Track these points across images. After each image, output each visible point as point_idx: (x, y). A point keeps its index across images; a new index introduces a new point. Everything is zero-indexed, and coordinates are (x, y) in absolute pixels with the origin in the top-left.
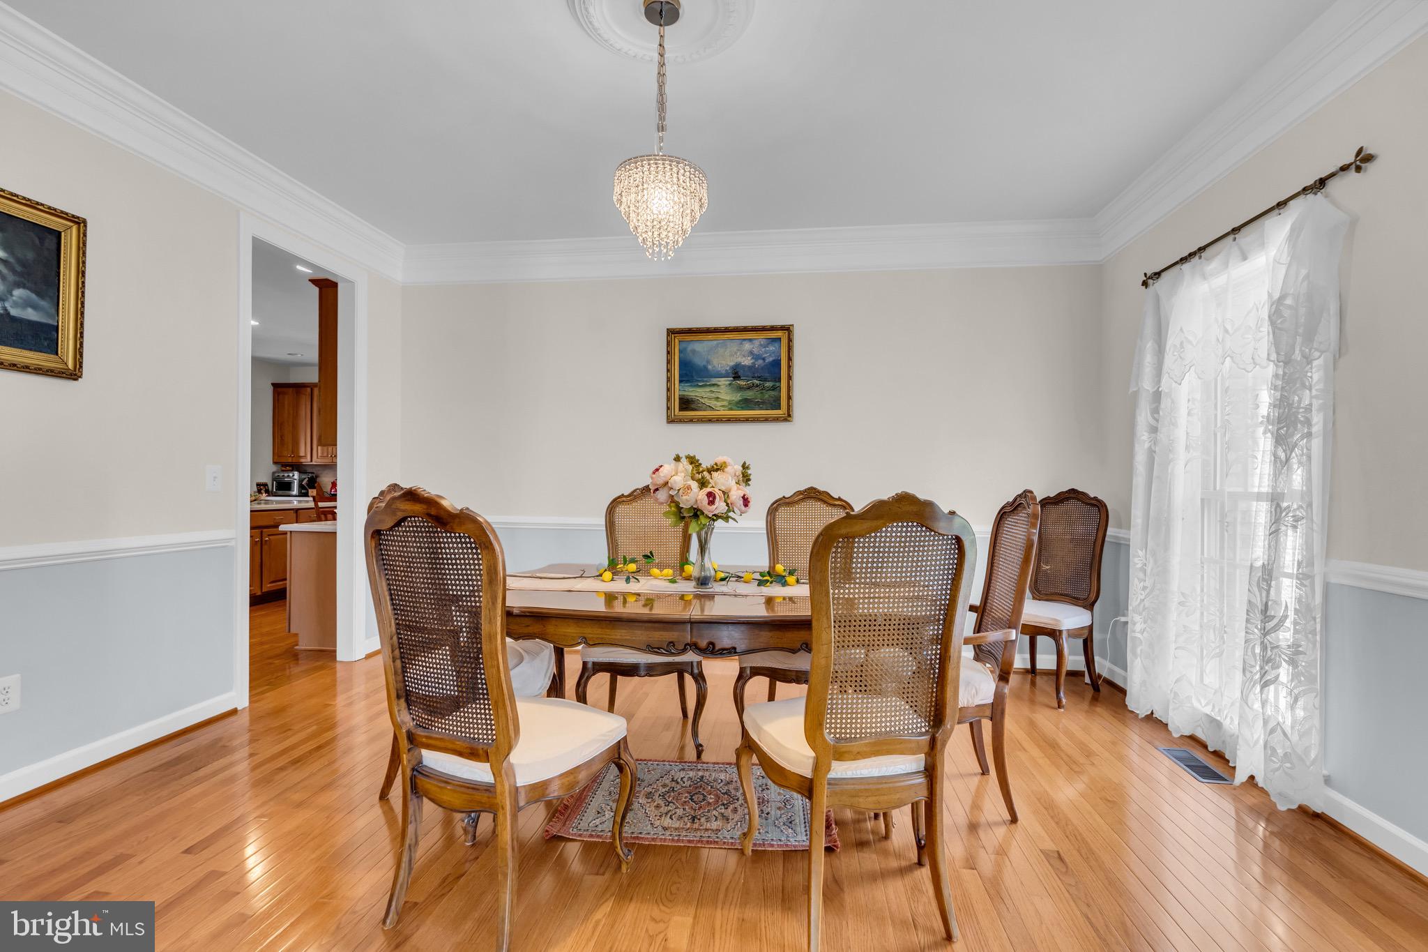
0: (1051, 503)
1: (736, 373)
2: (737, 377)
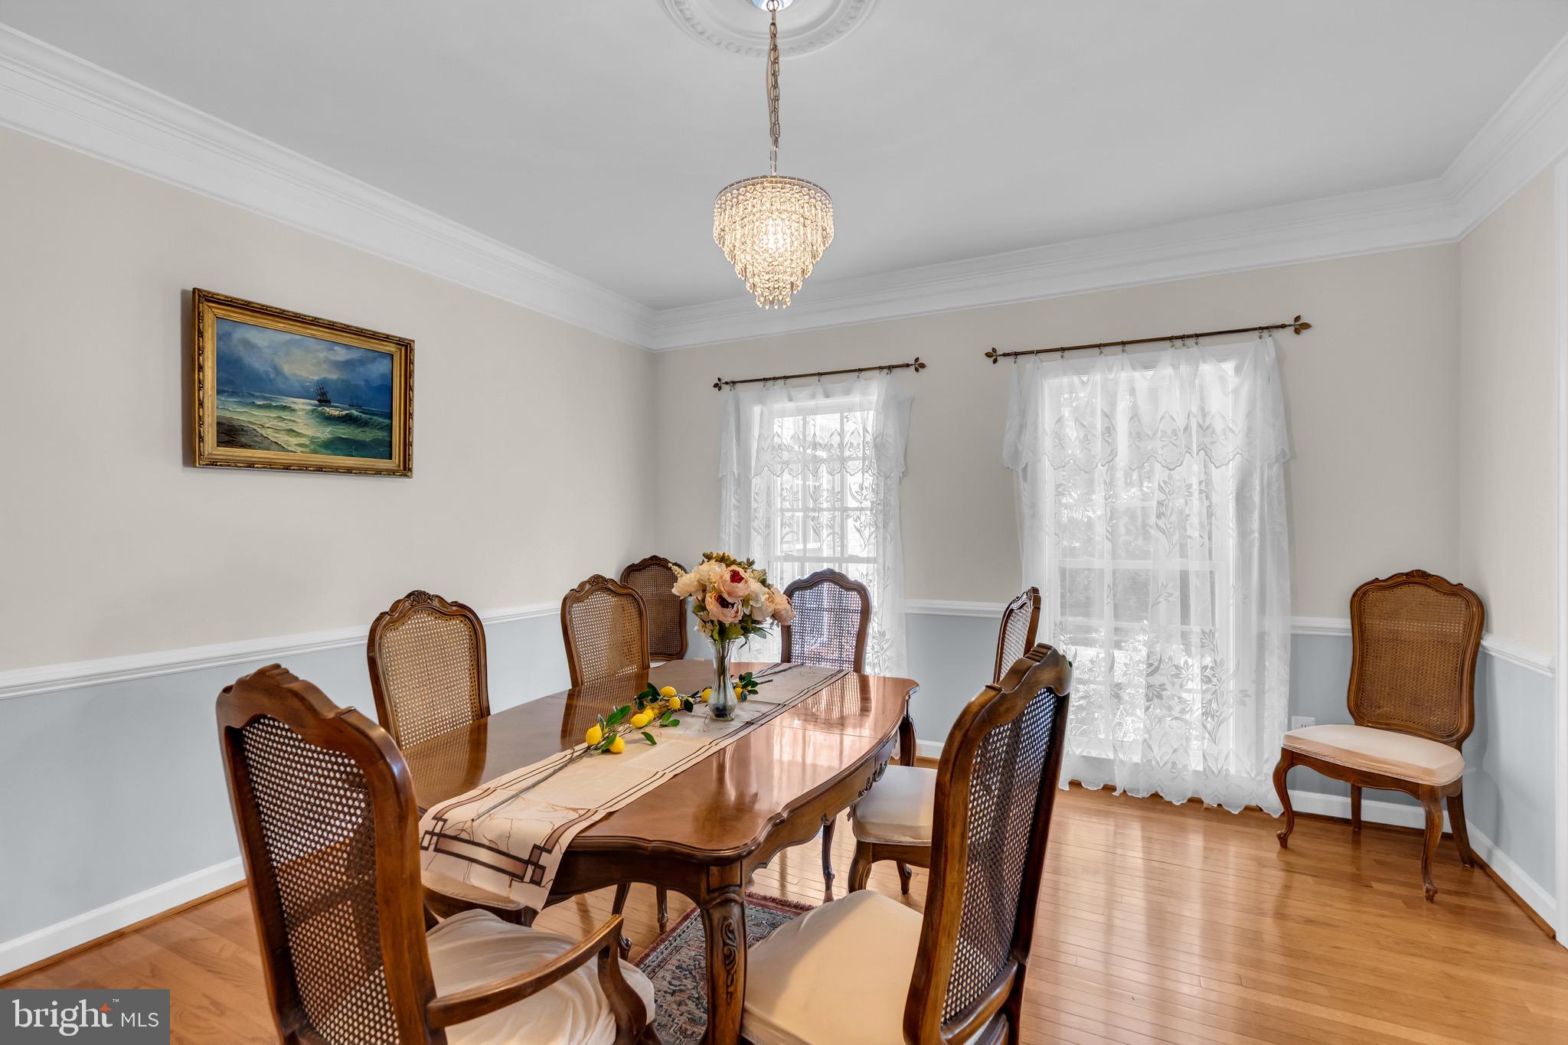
0: (636, 570)
1: (323, 394)
2: (324, 401)
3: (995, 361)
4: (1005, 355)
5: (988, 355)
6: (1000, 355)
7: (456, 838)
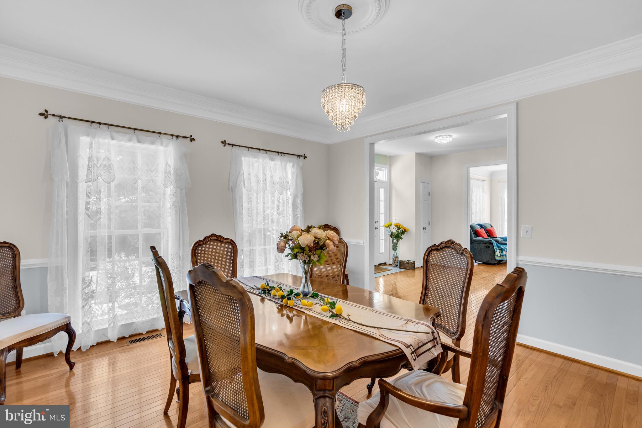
3: (225, 146)
4: (229, 144)
5: (222, 142)
6: (227, 144)
7: (419, 348)
